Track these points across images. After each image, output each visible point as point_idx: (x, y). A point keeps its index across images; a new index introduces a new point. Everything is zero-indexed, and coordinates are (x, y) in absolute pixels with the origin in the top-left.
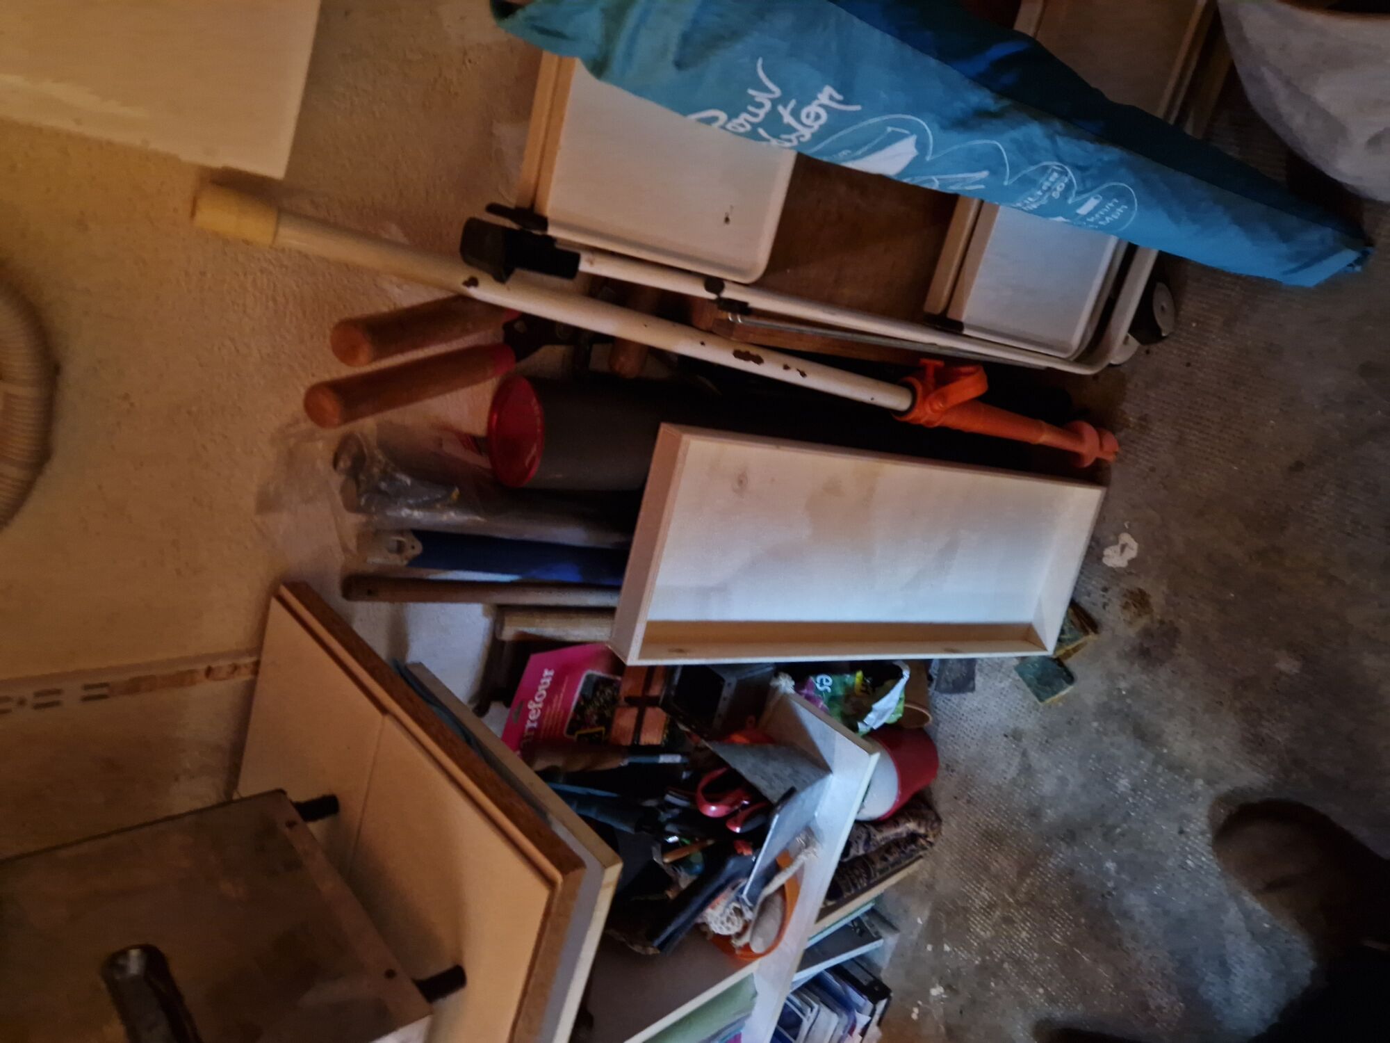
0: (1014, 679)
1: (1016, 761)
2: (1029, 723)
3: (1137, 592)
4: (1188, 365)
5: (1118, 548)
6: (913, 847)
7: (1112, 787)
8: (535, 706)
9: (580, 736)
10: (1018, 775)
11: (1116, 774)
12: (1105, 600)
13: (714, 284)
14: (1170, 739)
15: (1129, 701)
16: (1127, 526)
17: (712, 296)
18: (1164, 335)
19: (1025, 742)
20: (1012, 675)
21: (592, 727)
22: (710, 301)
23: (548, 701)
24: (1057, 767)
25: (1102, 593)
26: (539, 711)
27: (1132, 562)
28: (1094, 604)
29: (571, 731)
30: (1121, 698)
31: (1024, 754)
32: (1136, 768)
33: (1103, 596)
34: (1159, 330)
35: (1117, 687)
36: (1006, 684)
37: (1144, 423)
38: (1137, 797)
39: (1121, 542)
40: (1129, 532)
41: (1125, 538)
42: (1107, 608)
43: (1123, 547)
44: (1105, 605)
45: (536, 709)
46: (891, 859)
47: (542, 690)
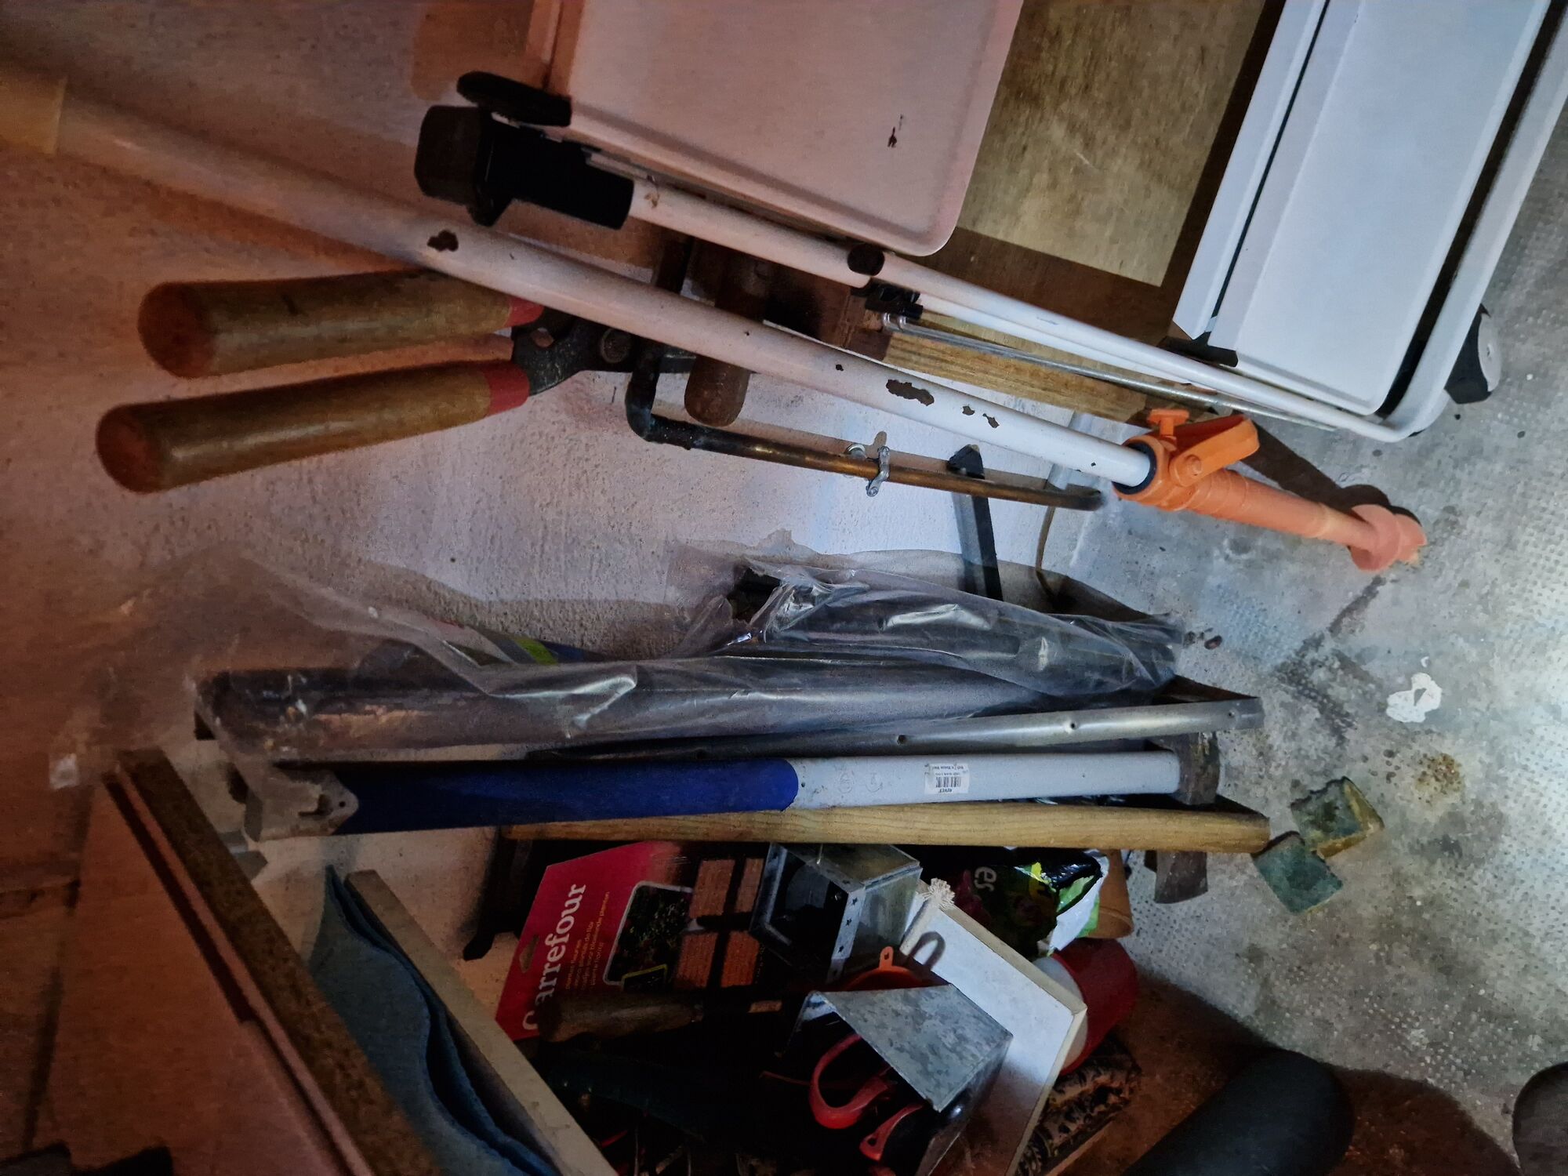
0: (1251, 877)
1: (1254, 991)
2: (1272, 940)
3: (1441, 759)
4: (1521, 435)
5: (1411, 694)
6: (1102, 1108)
7: (1400, 1040)
8: (556, 941)
9: (627, 980)
10: (1257, 1013)
11: (1405, 1022)
12: (1391, 769)
13: (866, 256)
14: (1493, 974)
15: (1426, 916)
16: (1424, 665)
17: (860, 280)
18: (1490, 389)
19: (1267, 965)
20: (1248, 871)
21: (650, 966)
22: (854, 290)
23: (576, 933)
24: (1317, 1005)
25: (1387, 759)
26: (564, 948)
27: (1432, 715)
28: (1374, 774)
29: (614, 975)
30: (1416, 912)
31: (1265, 984)
32: (1437, 1014)
33: (1388, 763)
34: (1484, 383)
35: (1408, 894)
36: (1241, 880)
37: (1452, 517)
38: (1439, 1057)
39: (1415, 687)
40: (1427, 671)
41: (1421, 680)
42: (1393, 780)
43: (1419, 693)
44: (1389, 776)
45: (559, 945)
46: (1073, 1127)
47: (567, 918)
